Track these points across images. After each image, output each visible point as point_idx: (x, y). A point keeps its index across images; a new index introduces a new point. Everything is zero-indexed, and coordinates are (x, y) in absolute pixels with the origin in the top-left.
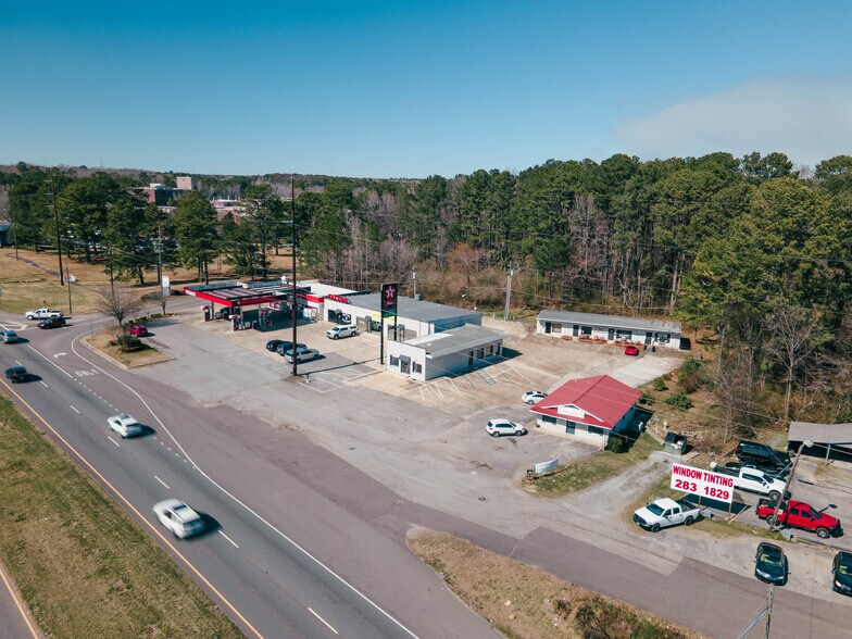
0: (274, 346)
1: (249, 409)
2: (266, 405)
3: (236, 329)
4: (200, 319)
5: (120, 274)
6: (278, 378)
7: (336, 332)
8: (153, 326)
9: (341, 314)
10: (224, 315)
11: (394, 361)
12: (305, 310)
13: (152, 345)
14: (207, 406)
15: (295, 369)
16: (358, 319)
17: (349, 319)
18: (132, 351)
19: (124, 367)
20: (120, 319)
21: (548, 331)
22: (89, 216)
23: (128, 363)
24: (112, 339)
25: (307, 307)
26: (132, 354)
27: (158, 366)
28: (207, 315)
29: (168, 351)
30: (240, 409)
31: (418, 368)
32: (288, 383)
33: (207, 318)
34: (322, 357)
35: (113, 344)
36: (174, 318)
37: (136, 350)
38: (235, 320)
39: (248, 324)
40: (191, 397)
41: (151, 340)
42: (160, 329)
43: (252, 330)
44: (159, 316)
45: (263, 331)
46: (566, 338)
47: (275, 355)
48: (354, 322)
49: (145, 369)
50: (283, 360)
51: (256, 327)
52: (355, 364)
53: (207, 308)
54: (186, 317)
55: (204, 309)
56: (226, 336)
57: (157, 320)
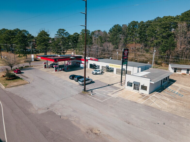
0: (73, 77)
1: (65, 114)
2: (74, 111)
3: (56, 71)
4: (43, 67)
5: (20, 55)
6: (77, 93)
7: (96, 72)
8: (24, 70)
9: (95, 65)
10: (52, 66)
11: (130, 84)
12: (81, 64)
13: (21, 77)
14: (40, 112)
15: (85, 88)
16: (102, 67)
17: (99, 67)
18: (10, 80)
19: (3, 87)
20: (11, 67)
21: (175, 71)
22: (12, 39)
23: (6, 85)
24: (4, 75)
25: (82, 63)
26: (10, 81)
27: (20, 87)
28: (45, 66)
29: (27, 79)
30: (59, 114)
31: (144, 88)
32: (83, 96)
33: (45, 67)
34: (94, 82)
35: (4, 76)
36: (33, 67)
37: (13, 79)
38: (56, 67)
39: (60, 69)
40: (32, 105)
41: (22, 75)
42: (27, 71)
43: (62, 71)
44: (28, 66)
45: (66, 71)
46: (185, 74)
47: (73, 81)
48: (101, 68)
49: (13, 88)
50: (77, 83)
51: (64, 70)
52: (109, 85)
53: (45, 63)
54: (38, 67)
55: (44, 64)
56: (53, 73)
57: (27, 68)
